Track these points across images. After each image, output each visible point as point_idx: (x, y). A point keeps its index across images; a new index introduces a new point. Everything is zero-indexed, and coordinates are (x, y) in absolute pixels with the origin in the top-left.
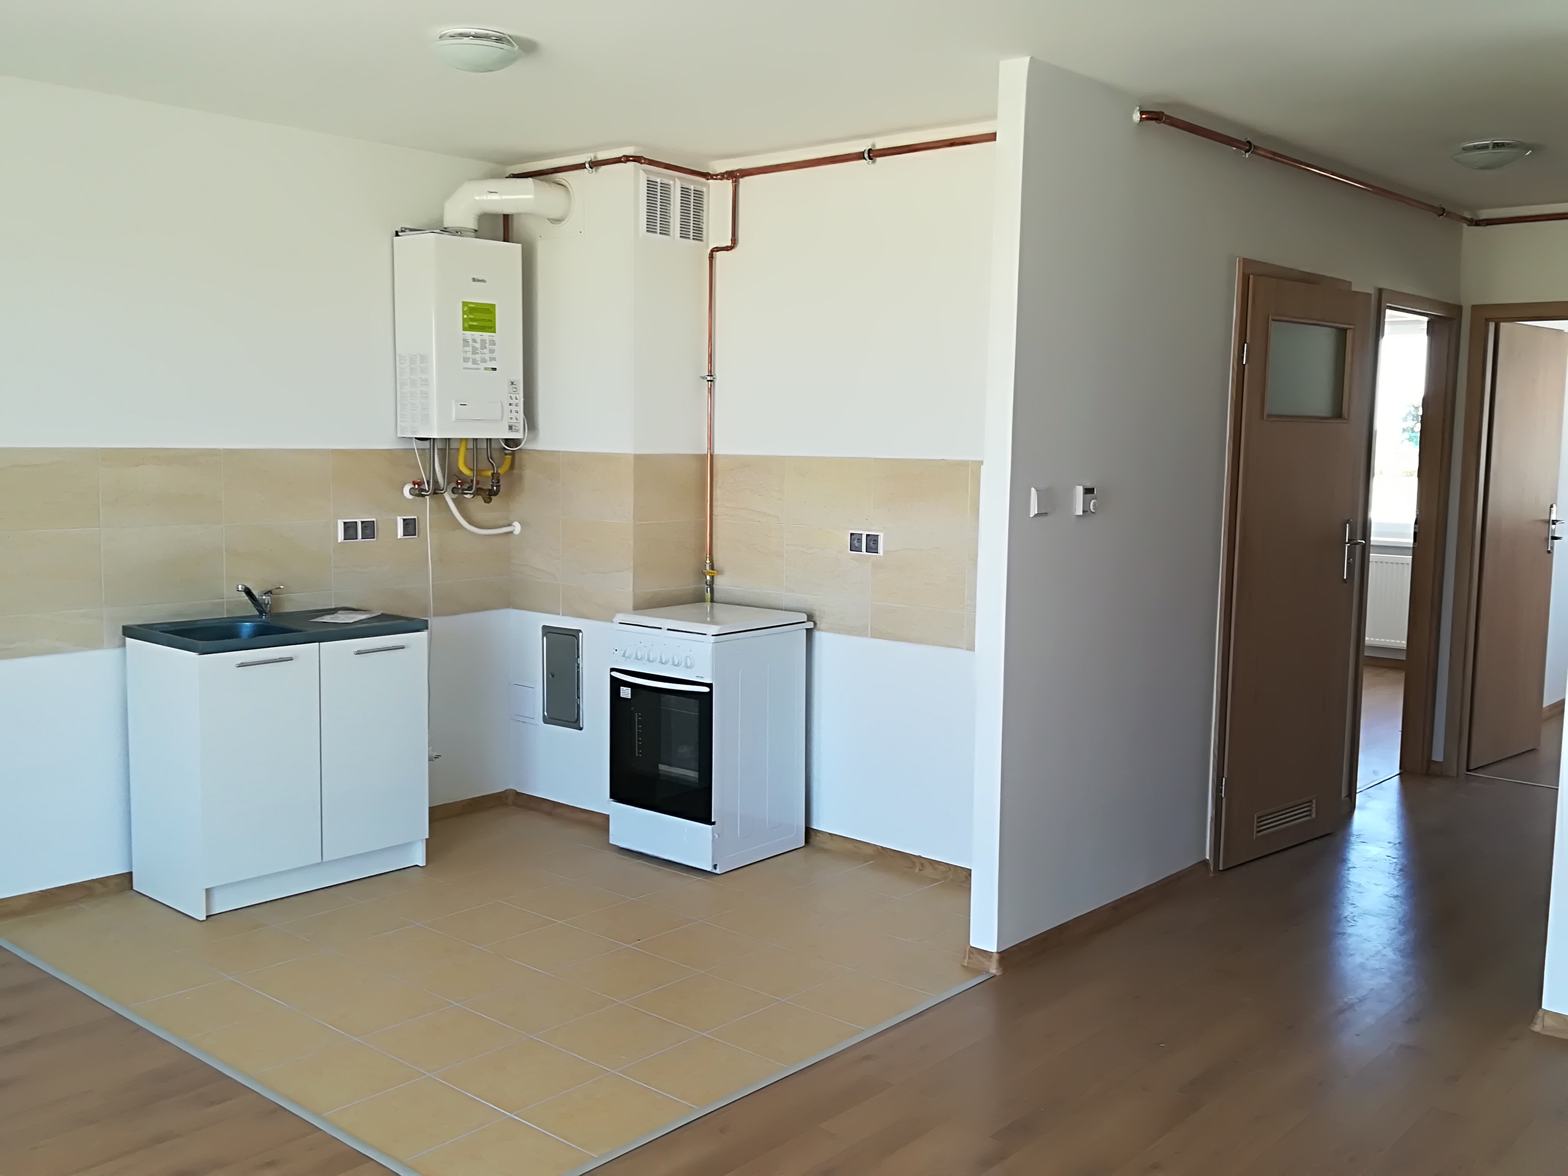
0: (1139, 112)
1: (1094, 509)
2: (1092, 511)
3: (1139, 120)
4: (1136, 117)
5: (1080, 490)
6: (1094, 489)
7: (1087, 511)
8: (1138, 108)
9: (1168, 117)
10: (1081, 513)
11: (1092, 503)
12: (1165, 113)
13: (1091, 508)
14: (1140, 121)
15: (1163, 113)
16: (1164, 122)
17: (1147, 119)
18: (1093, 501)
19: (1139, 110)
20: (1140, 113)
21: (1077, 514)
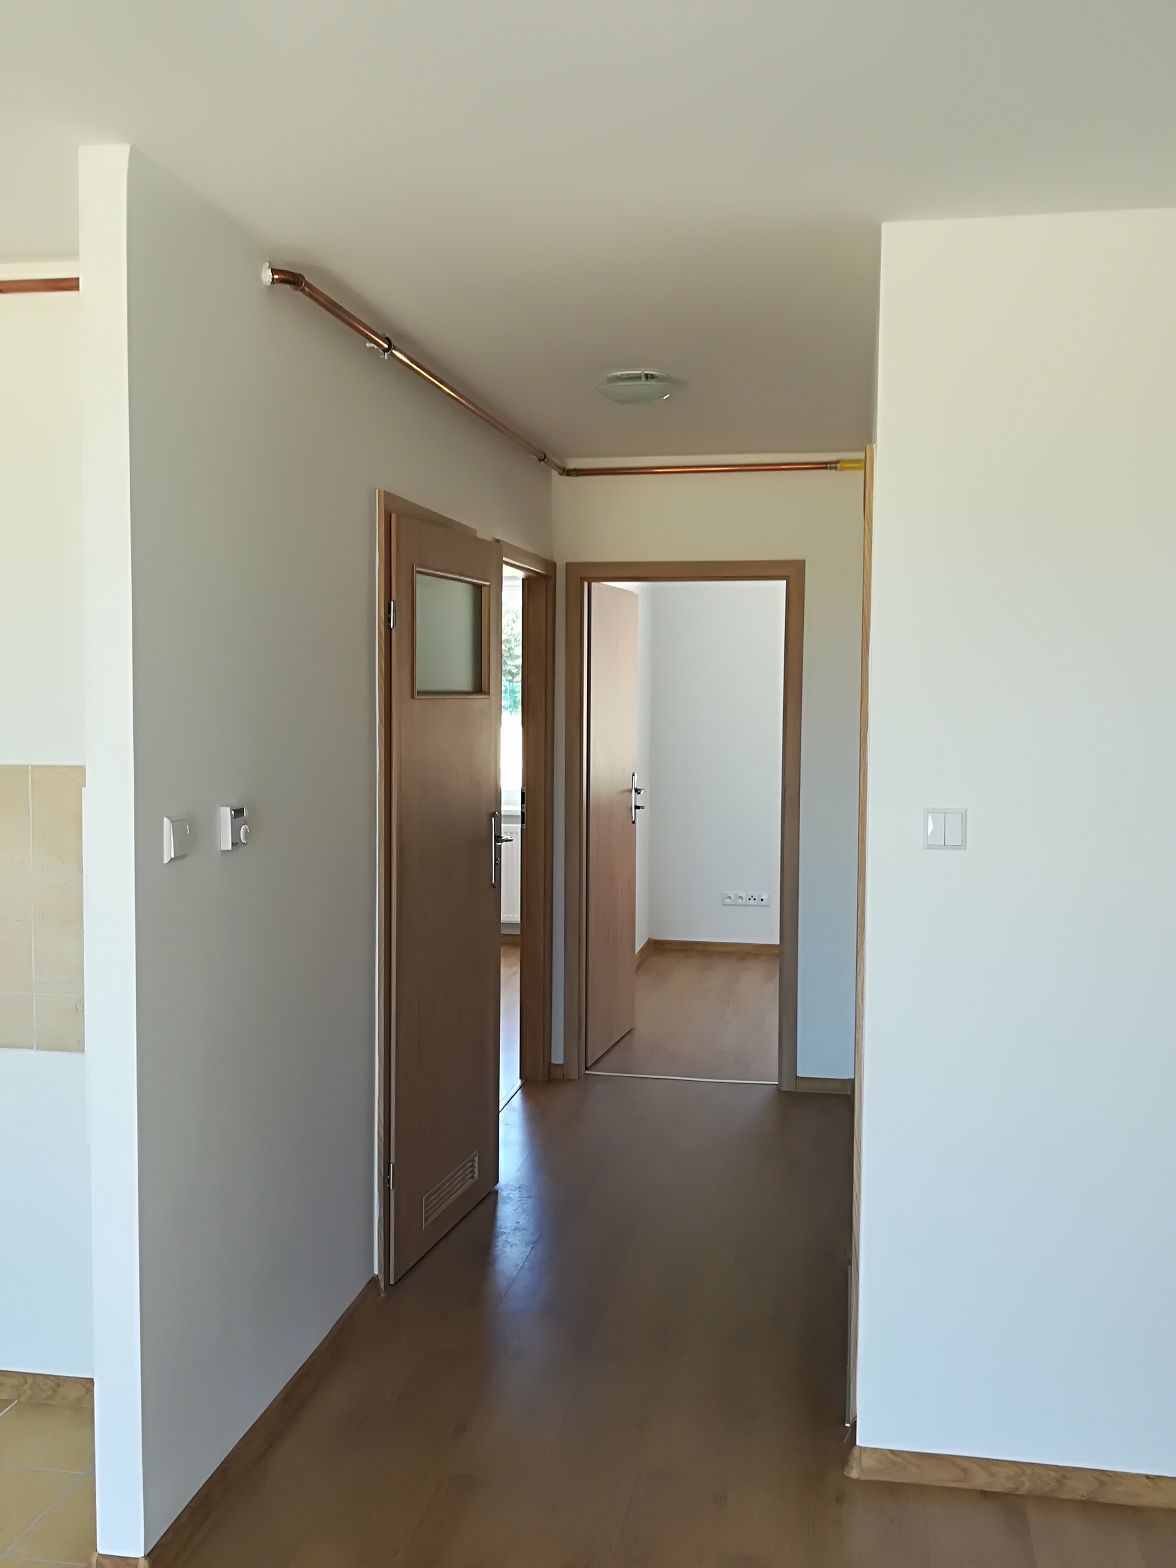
0: (270, 270)
1: (246, 838)
2: (243, 842)
3: (271, 281)
4: (267, 276)
5: (226, 814)
6: (243, 809)
7: (237, 843)
8: (267, 264)
9: (308, 285)
10: (230, 848)
11: (242, 830)
12: (306, 279)
13: (242, 839)
14: (271, 283)
15: (303, 277)
16: (303, 290)
17: (282, 281)
18: (243, 826)
19: (269, 268)
20: (272, 272)
21: (223, 848)
